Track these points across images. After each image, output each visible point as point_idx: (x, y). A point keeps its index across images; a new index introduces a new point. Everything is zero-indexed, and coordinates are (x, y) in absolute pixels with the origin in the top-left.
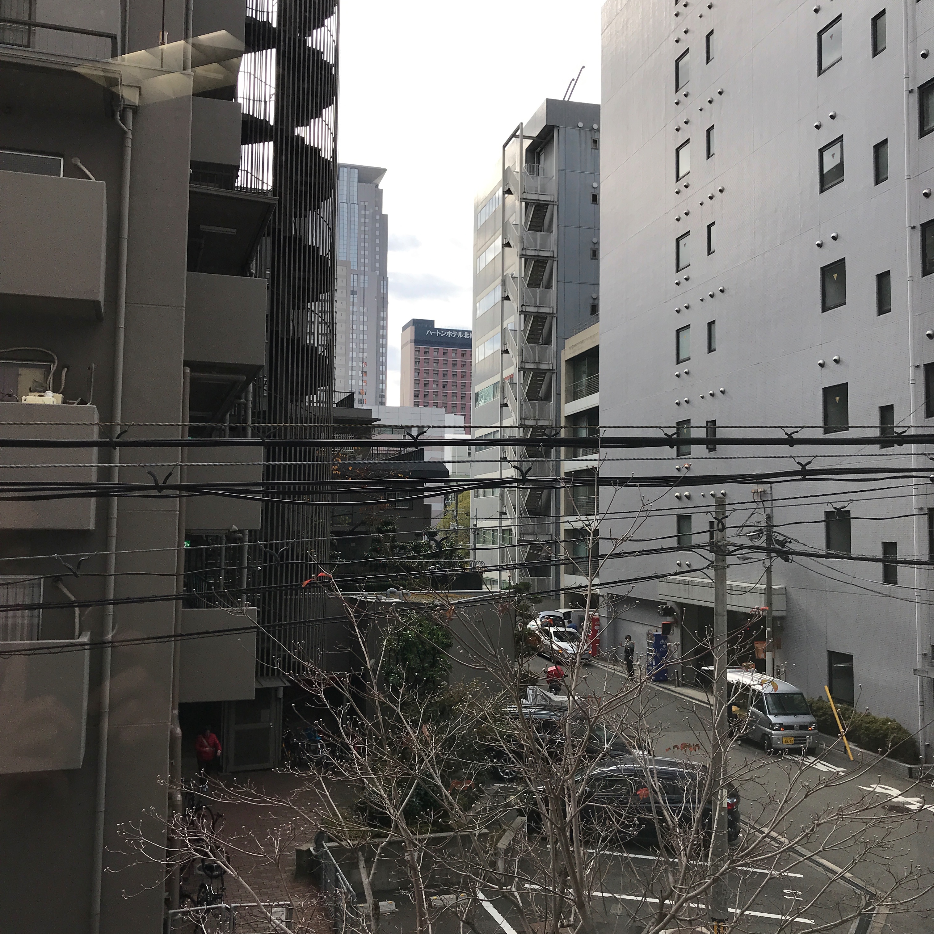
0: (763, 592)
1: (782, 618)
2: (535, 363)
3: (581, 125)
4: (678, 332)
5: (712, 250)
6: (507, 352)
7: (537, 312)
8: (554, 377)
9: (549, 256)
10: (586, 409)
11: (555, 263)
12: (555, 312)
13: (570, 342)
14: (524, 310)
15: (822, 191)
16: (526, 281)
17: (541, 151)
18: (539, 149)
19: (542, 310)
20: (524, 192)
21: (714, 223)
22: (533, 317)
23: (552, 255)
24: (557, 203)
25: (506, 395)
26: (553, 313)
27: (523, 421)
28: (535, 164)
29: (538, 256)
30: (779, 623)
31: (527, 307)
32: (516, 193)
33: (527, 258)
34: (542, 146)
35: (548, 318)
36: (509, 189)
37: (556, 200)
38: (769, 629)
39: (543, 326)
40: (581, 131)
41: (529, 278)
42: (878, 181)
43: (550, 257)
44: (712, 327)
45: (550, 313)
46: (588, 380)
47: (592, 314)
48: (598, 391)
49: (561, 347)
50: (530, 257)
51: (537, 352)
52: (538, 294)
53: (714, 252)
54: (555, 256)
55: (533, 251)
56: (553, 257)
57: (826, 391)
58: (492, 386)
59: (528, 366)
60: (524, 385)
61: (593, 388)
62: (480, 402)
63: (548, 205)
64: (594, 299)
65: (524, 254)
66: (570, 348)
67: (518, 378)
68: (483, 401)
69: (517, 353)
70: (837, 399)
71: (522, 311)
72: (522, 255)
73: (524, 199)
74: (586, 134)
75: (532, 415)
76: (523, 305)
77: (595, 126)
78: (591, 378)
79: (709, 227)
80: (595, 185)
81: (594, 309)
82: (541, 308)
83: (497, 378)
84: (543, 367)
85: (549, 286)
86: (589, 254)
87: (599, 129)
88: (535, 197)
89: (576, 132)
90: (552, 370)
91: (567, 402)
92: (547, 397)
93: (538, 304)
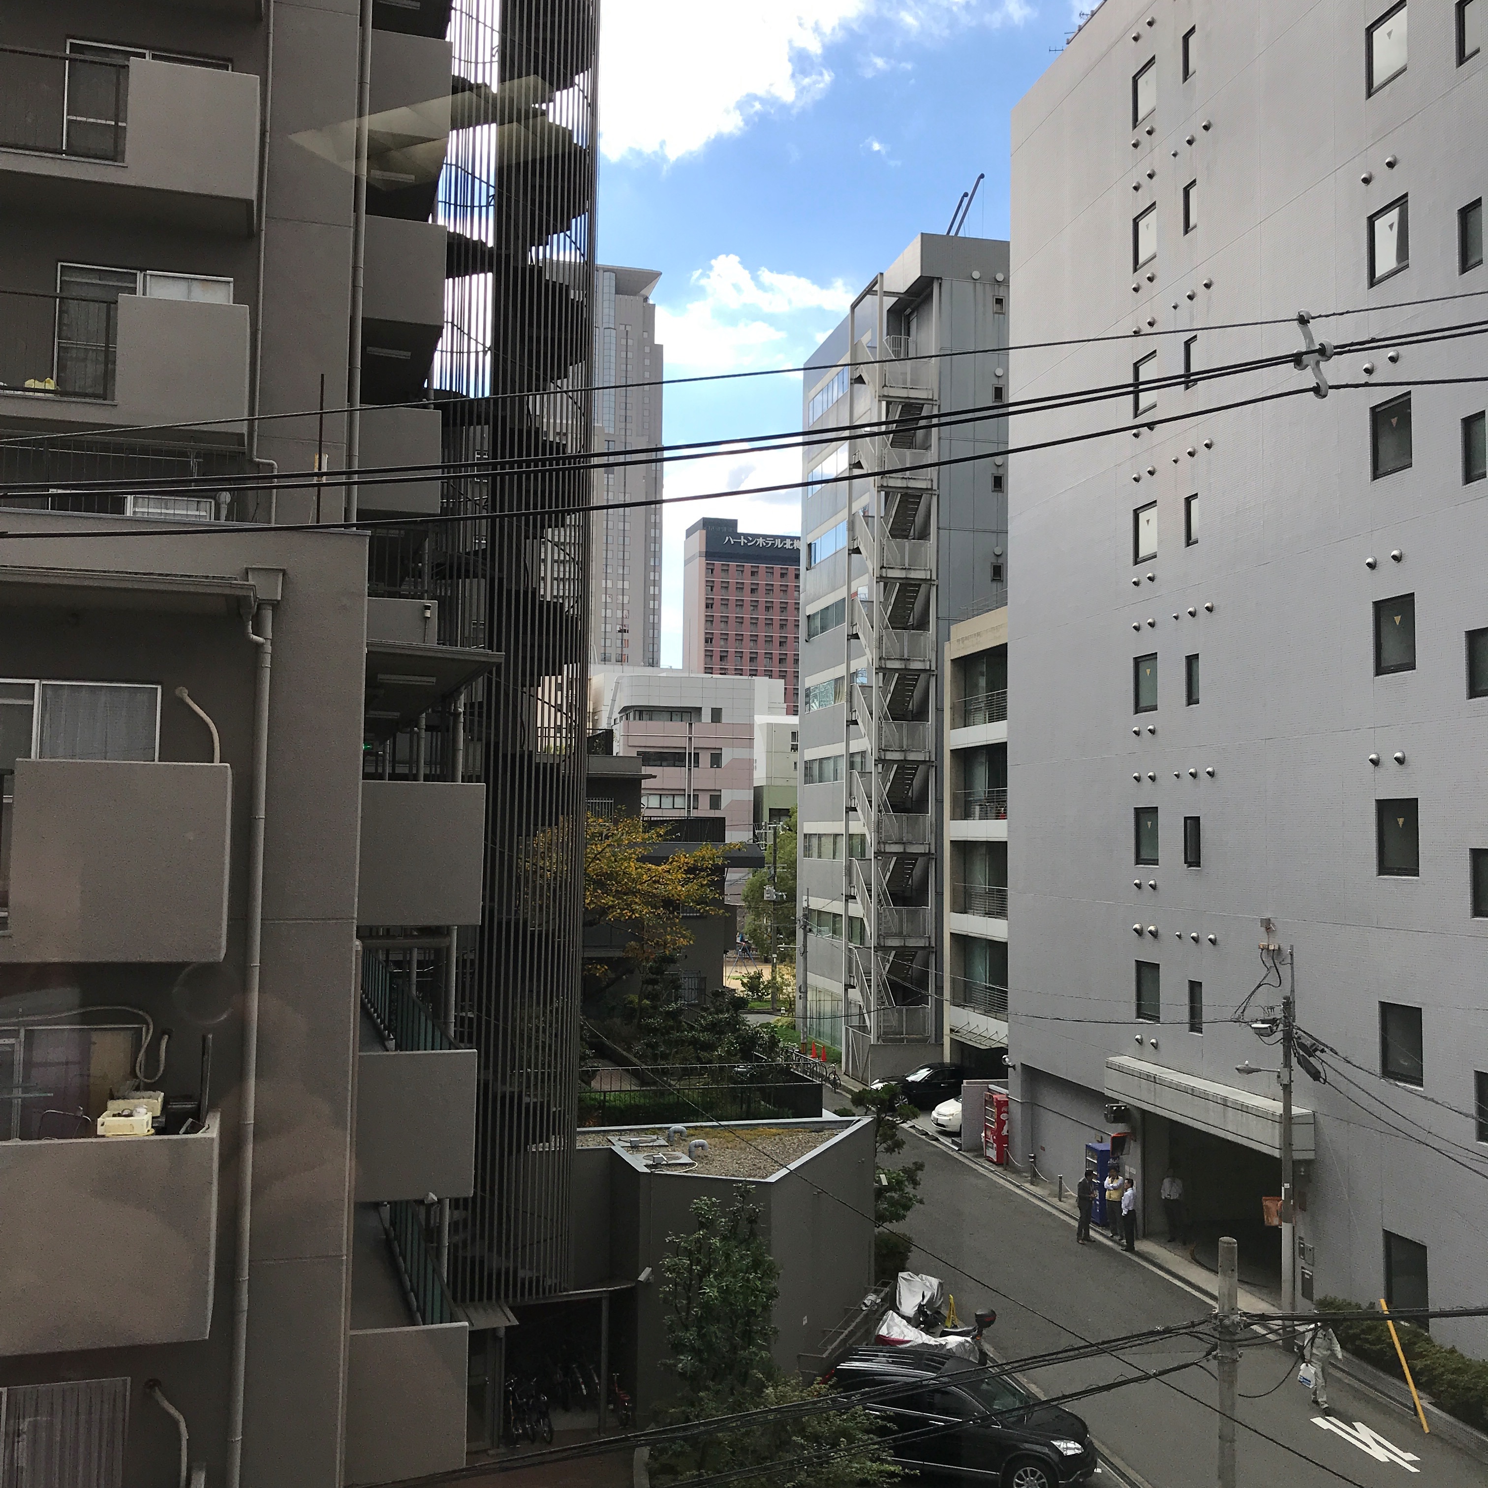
0: (1278, 1119)
1: (1308, 1163)
2: (901, 659)
3: (976, 275)
4: (1137, 661)
5: (1193, 538)
6: (856, 637)
7: (907, 578)
8: (933, 680)
9: (925, 487)
10: (985, 743)
11: (935, 499)
12: (934, 577)
13: (958, 630)
14: (884, 575)
15: (1375, 476)
16: (887, 524)
17: (911, 314)
18: (909, 311)
19: (913, 575)
20: (885, 386)
21: (1196, 494)
22: (898, 584)
23: (929, 487)
24: (937, 403)
25: (855, 708)
26: (931, 580)
27: (883, 753)
28: (903, 337)
29: (908, 488)
30: (1303, 1169)
31: (889, 570)
32: (871, 384)
33: (888, 492)
34: (912, 307)
35: (923, 589)
36: (860, 376)
37: (936, 398)
38: (1287, 1185)
39: (915, 598)
40: (978, 285)
41: (891, 520)
42: (1469, 478)
43: (927, 489)
44: (1194, 666)
45: (926, 579)
46: (987, 696)
47: (993, 580)
48: (1004, 717)
49: (943, 637)
50: (894, 490)
51: (906, 643)
52: (907, 548)
53: (1196, 542)
54: (935, 487)
55: (899, 481)
56: (931, 489)
57: (1383, 806)
58: (833, 682)
59: (890, 665)
60: (884, 690)
61: (998, 713)
62: (813, 704)
63: (923, 404)
64: (998, 556)
65: (885, 484)
66: (958, 640)
67: (876, 681)
68: (817, 704)
69: (874, 643)
70: (1401, 821)
71: (881, 577)
72: (882, 486)
73: (884, 396)
74: (984, 288)
75: (897, 744)
76: (882, 567)
77: (1000, 277)
78: (993, 695)
79: (1188, 501)
80: (999, 372)
81: (998, 572)
82: (912, 572)
83: (840, 671)
84: (916, 665)
85: (924, 535)
86: (990, 482)
87: (1006, 283)
88: (903, 393)
89: (969, 286)
90: (930, 670)
91: (953, 727)
92: (921, 714)
93: (907, 566)
